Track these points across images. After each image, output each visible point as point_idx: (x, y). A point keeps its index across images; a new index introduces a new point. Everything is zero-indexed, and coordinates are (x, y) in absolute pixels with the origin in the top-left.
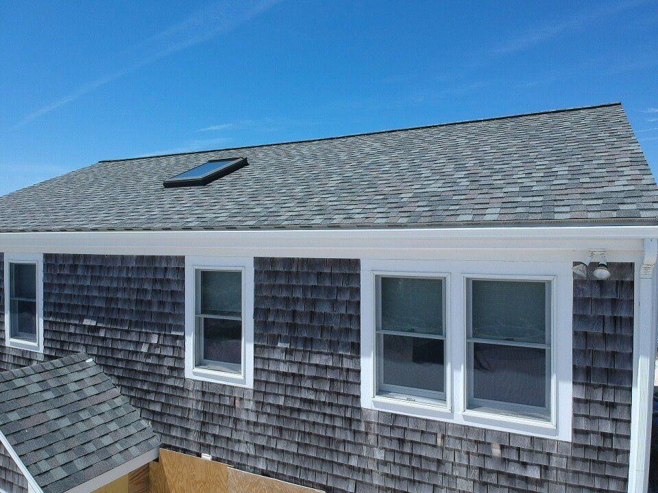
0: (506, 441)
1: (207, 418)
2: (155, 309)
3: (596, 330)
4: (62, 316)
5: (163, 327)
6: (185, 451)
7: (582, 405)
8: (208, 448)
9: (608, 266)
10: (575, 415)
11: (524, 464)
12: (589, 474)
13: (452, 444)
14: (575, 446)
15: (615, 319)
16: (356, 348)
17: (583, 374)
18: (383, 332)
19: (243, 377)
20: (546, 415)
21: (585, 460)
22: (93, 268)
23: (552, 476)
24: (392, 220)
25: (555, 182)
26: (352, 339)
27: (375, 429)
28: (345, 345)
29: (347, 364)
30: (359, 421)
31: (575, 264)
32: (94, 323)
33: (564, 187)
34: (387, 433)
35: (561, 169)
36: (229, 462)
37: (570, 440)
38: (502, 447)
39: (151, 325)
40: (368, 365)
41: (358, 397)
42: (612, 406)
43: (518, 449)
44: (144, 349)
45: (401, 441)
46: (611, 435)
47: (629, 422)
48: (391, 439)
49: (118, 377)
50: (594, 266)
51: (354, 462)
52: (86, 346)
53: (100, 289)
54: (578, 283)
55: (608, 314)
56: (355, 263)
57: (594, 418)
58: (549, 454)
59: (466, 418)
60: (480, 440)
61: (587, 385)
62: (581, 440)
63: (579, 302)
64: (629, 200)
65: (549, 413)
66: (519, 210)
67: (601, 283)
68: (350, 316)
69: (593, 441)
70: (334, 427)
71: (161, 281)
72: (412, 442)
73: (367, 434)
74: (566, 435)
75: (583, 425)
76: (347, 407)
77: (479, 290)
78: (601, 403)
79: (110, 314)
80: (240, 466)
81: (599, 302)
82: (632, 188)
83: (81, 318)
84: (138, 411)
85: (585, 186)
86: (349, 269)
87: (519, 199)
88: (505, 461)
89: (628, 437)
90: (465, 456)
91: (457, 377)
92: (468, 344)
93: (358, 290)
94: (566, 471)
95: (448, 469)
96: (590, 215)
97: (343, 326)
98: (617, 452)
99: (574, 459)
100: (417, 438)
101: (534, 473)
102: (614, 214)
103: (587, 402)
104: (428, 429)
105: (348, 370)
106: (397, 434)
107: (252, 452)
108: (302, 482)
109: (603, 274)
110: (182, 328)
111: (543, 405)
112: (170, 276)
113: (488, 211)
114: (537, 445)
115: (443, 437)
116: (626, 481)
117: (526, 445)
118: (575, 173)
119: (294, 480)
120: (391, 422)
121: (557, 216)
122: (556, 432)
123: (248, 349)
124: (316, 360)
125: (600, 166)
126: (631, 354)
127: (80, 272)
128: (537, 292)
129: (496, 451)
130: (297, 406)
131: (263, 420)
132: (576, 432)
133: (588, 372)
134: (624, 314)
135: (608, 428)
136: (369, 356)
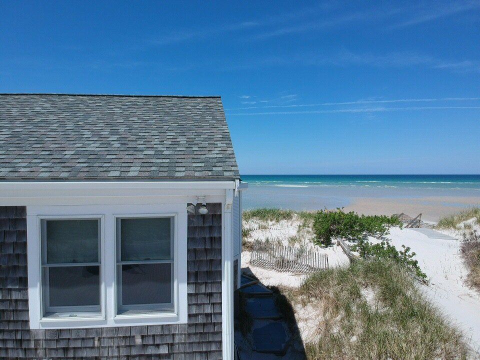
0: (145, 332)
3: (201, 247)
7: (193, 297)
9: (208, 205)
10: (189, 305)
11: (158, 346)
12: (199, 343)
13: (106, 343)
14: (189, 325)
15: (211, 238)
16: (23, 283)
17: (193, 277)
18: (48, 266)
20: (171, 308)
21: (196, 334)
23: (176, 349)
24: (55, 174)
25: (178, 149)
26: (20, 274)
27: (43, 345)
28: (13, 281)
29: (15, 296)
30: (29, 340)
31: (189, 205)
33: (183, 153)
34: (54, 345)
35: (182, 140)
37: (186, 322)
38: (143, 337)
40: (35, 295)
41: (27, 322)
42: (210, 295)
43: (154, 336)
45: (66, 350)
46: (211, 314)
47: (221, 303)
48: (57, 349)
50: (200, 205)
54: (190, 217)
55: (207, 236)
56: (23, 209)
57: (201, 305)
58: (173, 335)
59: (116, 321)
60: (126, 335)
61: (196, 284)
62: (193, 321)
63: (191, 229)
64: (218, 164)
65: (173, 306)
66: (153, 168)
67: (203, 216)
68: (18, 256)
69: (200, 320)
70: (7, 349)
72: (74, 348)
73: (36, 349)
74: (184, 319)
75: (194, 311)
76: (17, 331)
77: (126, 226)
78: (204, 294)
81: (203, 228)
82: (221, 156)
85: (195, 153)
86: (15, 215)
87: (154, 160)
88: (144, 346)
89: (221, 314)
90: (116, 350)
91: (109, 293)
92: (118, 266)
93: (24, 233)
94: (184, 343)
96: (197, 174)
97: (10, 265)
98: (215, 324)
99: (189, 334)
100: (79, 344)
101: (164, 350)
102: (210, 173)
103: (196, 295)
104: (87, 336)
105: (16, 301)
106: (62, 345)
109: (204, 211)
111: (169, 301)
113: (132, 169)
114: (166, 330)
115: (99, 339)
116: (221, 342)
117: (159, 332)
118: (190, 143)
120: (58, 335)
121: (177, 174)
122: (178, 319)
125: (205, 140)
126: (221, 260)
128: (164, 225)
129: (139, 341)
132: (190, 316)
133: (196, 274)
134: (216, 235)
135: (208, 310)
136: (36, 286)
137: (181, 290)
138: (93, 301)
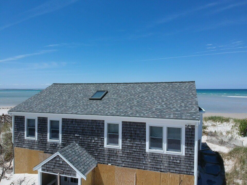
0: (173, 156)
1: (110, 156)
2: (96, 132)
3: (189, 136)
4: (68, 134)
5: (98, 136)
6: (104, 164)
7: (186, 149)
8: (110, 162)
9: (191, 126)
10: (185, 151)
11: (177, 160)
12: (188, 161)
13: (164, 157)
14: (185, 156)
15: (192, 135)
16: (145, 140)
17: (187, 144)
18: (150, 137)
19: (119, 146)
20: (180, 151)
21: (187, 159)
22: (78, 122)
23: (182, 162)
24: (154, 116)
26: (144, 138)
27: (149, 156)
28: (142, 140)
29: (143, 143)
30: (145, 154)
31: (186, 125)
32: (78, 135)
34: (151, 156)
36: (115, 165)
38: (173, 157)
39: (95, 136)
40: (147, 144)
41: (145, 150)
42: (191, 149)
43: (176, 158)
44: (93, 141)
45: (154, 158)
46: (191, 154)
47: (194, 152)
48: (152, 157)
49: (85, 148)
50: (189, 126)
51: (144, 162)
52: (76, 141)
53: (80, 127)
54: (186, 128)
55: (191, 134)
56: (145, 123)
57: (189, 151)
58: (181, 158)
59: (166, 153)
60: (169, 156)
61: (187, 146)
62: (186, 155)
63: (186, 132)
64: (194, 115)
65: (181, 151)
66: (176, 116)
67: (190, 129)
68: (144, 134)
69: (188, 155)
70: (140, 156)
71: (98, 126)
72: (156, 158)
73: (147, 157)
74: (184, 155)
75: (187, 153)
76: (143, 152)
77: (169, 129)
78: (189, 149)
79: (83, 133)
80: (118, 166)
81: (189, 132)
83: (74, 134)
84: (91, 156)
86: (144, 125)
88: (173, 160)
89: (194, 155)
90: (166, 160)
91: (165, 145)
92: (167, 139)
93: (145, 129)
94: (184, 161)
95: (163, 162)
96: (188, 118)
97: (142, 136)
98: (192, 157)
99: (185, 159)
100: (157, 157)
101: (178, 162)
102: (192, 118)
103: (187, 149)
104: (159, 155)
105: (143, 145)
106: (153, 156)
107: (121, 162)
108: (133, 168)
109: (190, 127)
110: (104, 136)
111: (180, 149)
112: (100, 124)
113: (171, 115)
114: (179, 157)
115: (162, 156)
116: (194, 162)
117: (177, 157)
119: (131, 167)
120: (152, 154)
121: (183, 118)
122: (182, 154)
123: (120, 141)
124: (136, 143)
126: (194, 141)
127: (74, 123)
128: (179, 130)
129: (172, 158)
130: (132, 152)
131: (124, 155)
132: (185, 154)
133: (187, 143)
134: (193, 134)
135: (191, 153)
136: (148, 141)
137: (183, 147)
138: (161, 147)
